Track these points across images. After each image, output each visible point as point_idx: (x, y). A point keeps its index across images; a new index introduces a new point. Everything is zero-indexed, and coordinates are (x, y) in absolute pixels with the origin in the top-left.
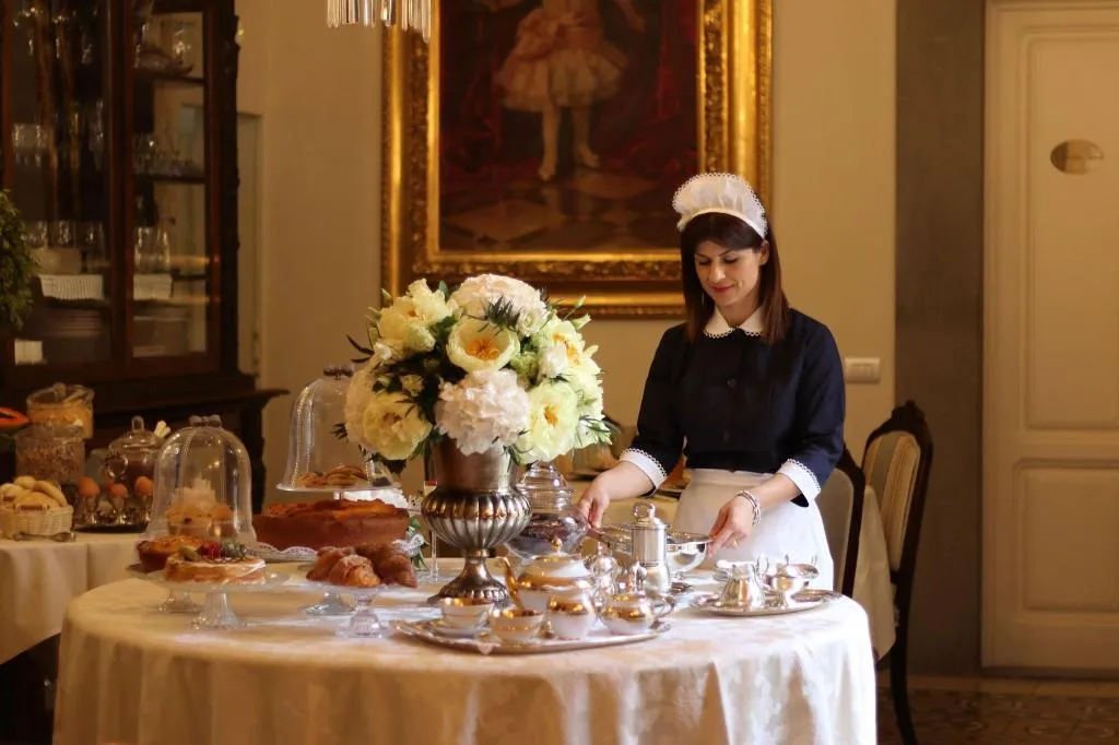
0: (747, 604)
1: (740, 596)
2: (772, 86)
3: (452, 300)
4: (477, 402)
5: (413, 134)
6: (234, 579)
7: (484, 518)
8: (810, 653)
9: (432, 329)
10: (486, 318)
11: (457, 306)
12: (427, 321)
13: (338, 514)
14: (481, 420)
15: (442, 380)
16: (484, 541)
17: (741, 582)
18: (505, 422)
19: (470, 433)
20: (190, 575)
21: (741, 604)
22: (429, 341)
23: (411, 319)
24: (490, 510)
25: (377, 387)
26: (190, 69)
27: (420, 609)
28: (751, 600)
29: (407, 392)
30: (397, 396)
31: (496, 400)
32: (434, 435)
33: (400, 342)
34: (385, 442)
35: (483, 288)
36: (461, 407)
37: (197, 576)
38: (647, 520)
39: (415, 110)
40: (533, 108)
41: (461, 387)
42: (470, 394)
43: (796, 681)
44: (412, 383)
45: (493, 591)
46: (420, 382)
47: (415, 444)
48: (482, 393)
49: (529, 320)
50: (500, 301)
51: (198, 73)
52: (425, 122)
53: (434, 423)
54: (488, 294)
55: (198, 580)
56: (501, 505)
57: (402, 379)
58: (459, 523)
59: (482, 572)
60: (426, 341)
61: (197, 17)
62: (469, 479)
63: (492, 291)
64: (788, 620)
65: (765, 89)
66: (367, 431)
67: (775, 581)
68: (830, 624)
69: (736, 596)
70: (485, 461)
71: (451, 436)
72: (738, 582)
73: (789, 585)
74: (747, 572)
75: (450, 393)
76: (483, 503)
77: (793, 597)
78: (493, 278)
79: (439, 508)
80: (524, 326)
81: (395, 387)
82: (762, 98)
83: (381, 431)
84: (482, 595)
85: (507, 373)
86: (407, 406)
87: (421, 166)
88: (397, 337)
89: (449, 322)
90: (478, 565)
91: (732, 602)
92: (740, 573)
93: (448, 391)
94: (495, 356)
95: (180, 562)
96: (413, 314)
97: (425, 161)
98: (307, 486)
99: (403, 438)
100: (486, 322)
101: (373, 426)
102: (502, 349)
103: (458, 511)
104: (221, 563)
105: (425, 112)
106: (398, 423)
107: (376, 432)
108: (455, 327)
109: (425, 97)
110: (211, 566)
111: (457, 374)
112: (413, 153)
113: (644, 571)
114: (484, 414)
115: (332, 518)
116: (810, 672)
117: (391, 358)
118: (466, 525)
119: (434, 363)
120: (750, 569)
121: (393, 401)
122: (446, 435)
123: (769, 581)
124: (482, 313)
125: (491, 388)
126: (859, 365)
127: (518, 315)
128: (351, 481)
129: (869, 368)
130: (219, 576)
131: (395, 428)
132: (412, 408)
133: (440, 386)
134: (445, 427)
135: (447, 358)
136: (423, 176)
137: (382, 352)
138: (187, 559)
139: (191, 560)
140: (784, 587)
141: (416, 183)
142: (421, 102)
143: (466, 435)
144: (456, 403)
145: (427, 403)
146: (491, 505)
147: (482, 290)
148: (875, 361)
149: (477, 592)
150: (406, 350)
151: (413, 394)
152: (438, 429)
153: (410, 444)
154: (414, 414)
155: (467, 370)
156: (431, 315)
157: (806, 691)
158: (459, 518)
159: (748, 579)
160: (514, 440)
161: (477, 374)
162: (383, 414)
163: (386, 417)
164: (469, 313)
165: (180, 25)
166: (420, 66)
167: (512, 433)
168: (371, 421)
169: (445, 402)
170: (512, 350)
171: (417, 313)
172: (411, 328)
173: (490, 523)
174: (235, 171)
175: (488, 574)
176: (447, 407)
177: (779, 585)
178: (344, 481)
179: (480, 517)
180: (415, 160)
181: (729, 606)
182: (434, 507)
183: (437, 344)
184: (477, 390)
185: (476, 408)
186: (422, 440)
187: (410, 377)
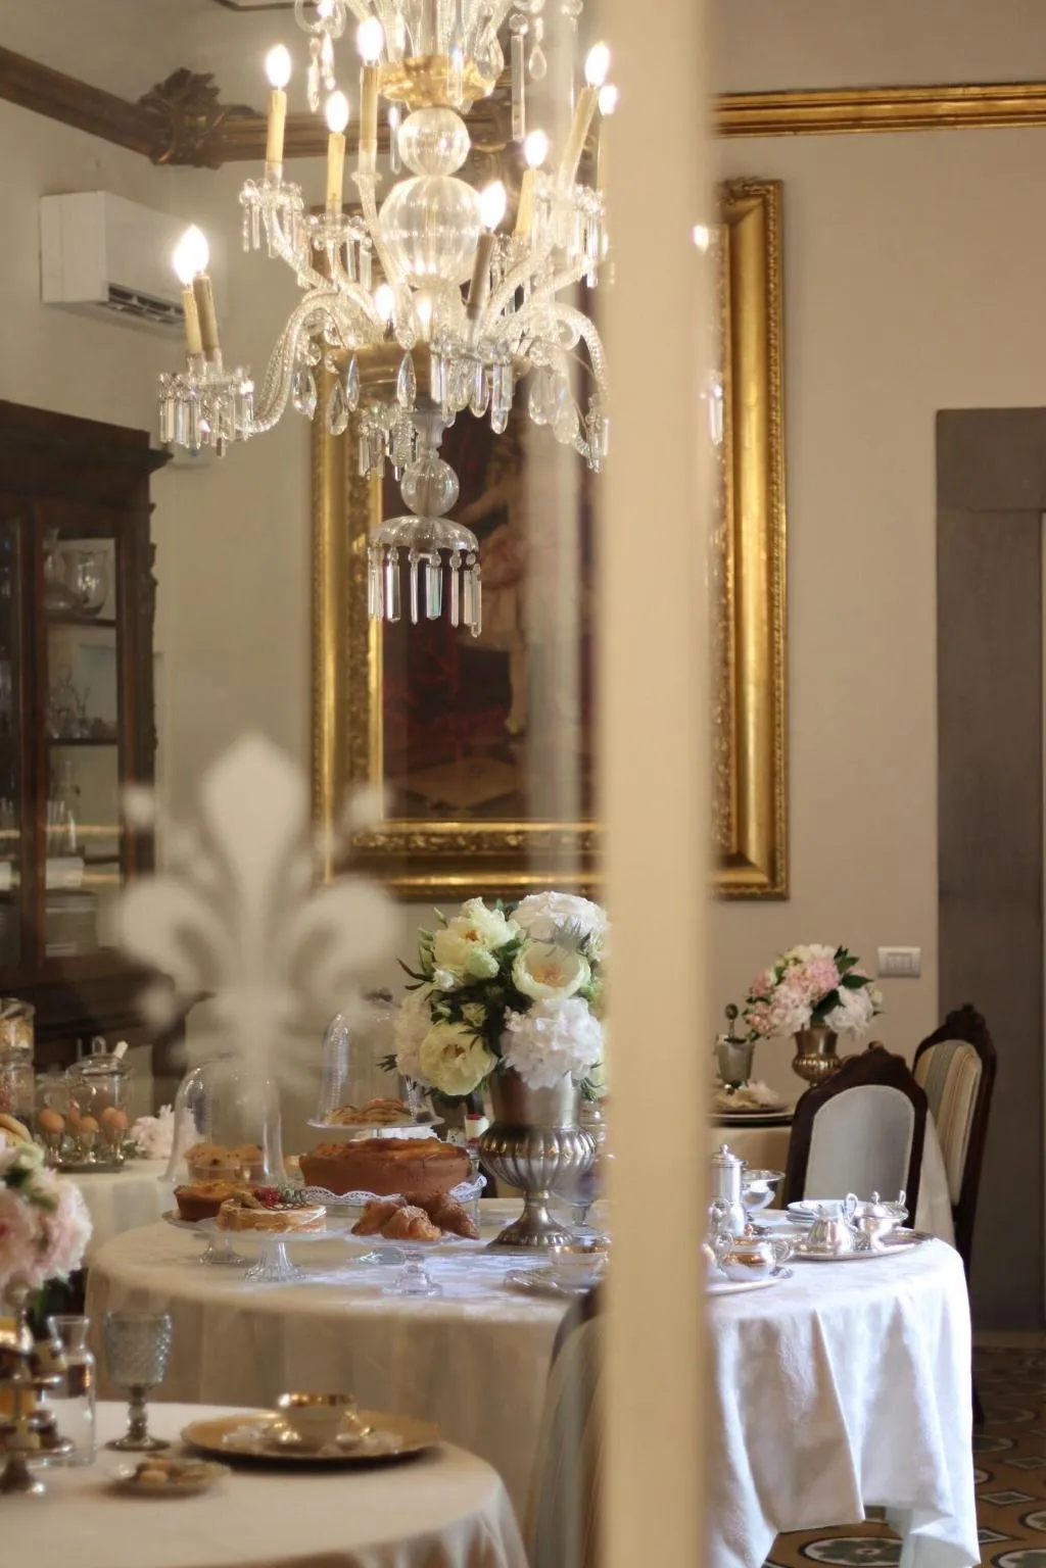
0: (836, 1245)
1: (829, 1239)
2: (787, 617)
3: (513, 921)
4: (548, 1033)
5: (352, 678)
6: (297, 1228)
7: (550, 1156)
8: (911, 1299)
9: (495, 953)
10: (552, 941)
11: (519, 928)
12: (489, 945)
13: (398, 1155)
14: (552, 1053)
15: (508, 1009)
16: (548, 1182)
17: (829, 1224)
18: (577, 1054)
19: (540, 1066)
20: (250, 1224)
21: (829, 1247)
22: (493, 966)
23: (471, 943)
24: (556, 1148)
25: (436, 1017)
26: (98, 609)
27: (481, 1257)
28: (839, 1244)
29: (469, 1023)
30: (459, 1028)
31: (567, 1031)
32: (499, 1068)
33: (461, 968)
34: (446, 1077)
35: (546, 907)
36: (531, 1039)
37: (257, 1224)
38: (720, 1156)
39: (353, 648)
40: (498, 646)
41: (529, 1017)
42: (540, 1025)
43: (897, 1327)
44: (474, 1012)
45: (557, 1237)
46: (483, 1011)
47: (479, 1078)
48: (553, 1023)
49: (600, 943)
50: (566, 922)
51: (109, 613)
52: (366, 663)
53: (500, 1056)
54: (552, 915)
55: (258, 1229)
56: (567, 1144)
57: (463, 1008)
58: (522, 1163)
59: (544, 1216)
60: (490, 967)
61: (109, 544)
62: (533, 1114)
63: (555, 911)
64: (882, 1264)
65: (779, 623)
66: (425, 1064)
67: (862, 1223)
68: (927, 1267)
69: (823, 1239)
70: (550, 1096)
71: (518, 1069)
72: (826, 1223)
73: (877, 1226)
74: (835, 1213)
75: (517, 1024)
76: (548, 1143)
77: (881, 1240)
78: (555, 896)
79: (499, 1147)
80: (595, 951)
81: (456, 1017)
82: (776, 634)
83: (442, 1065)
84: (546, 1241)
85: (577, 1001)
86: (471, 1038)
87: (363, 717)
88: (455, 962)
89: (513, 946)
90: (540, 1208)
91: (820, 1245)
92: (828, 1214)
93: (515, 1022)
94: (565, 983)
95: (239, 1209)
96: (472, 936)
97: (366, 711)
98: (345, 1123)
99: (466, 1073)
100: (553, 946)
101: (431, 1060)
102: (573, 975)
103: (520, 1150)
104: (282, 1209)
105: (366, 650)
106: (461, 1056)
107: (436, 1066)
108: (519, 951)
109: (366, 633)
110: (273, 1213)
111: (522, 1003)
112: (351, 702)
113: (720, 1213)
114: (556, 1046)
115: (392, 1160)
116: (911, 1319)
117: (453, 986)
118: (529, 1164)
119: (497, 990)
120: (839, 1210)
121: (455, 1033)
122: (512, 1069)
123: (856, 1222)
124: (548, 935)
125: (562, 1018)
126: (895, 954)
127: (588, 937)
128: (392, 1117)
129: (907, 959)
130: (281, 1224)
131: (458, 1061)
132: (475, 1040)
133: (506, 1016)
134: (512, 1060)
135: (512, 985)
136: (364, 728)
137: (443, 979)
138: (244, 1206)
139: (249, 1207)
140: (872, 1228)
141: (355, 737)
142: (362, 639)
143: (534, 1069)
144: (525, 1035)
145: (492, 1034)
146: (556, 1143)
147: (545, 909)
148: (915, 951)
149: (540, 1239)
150: (468, 976)
151: (476, 1025)
152: (504, 1062)
153: (473, 1077)
154: (479, 1046)
155: (535, 999)
156: (492, 941)
157: (906, 1340)
158: (522, 1157)
159: (836, 1221)
160: (587, 1074)
161: (547, 1002)
162: (444, 1047)
163: (446, 1050)
164: (534, 935)
165: (86, 556)
166: (360, 594)
167: (585, 1066)
168: (429, 1055)
169: (512, 1033)
170: (583, 977)
171: (479, 937)
172: (473, 954)
173: (556, 1162)
174: (153, 730)
175: (549, 1217)
176: (515, 1039)
177: (867, 1227)
178: (386, 1117)
179: (545, 1156)
180: (354, 709)
181: (817, 1250)
182: (494, 1145)
183: (501, 970)
184: (548, 1020)
185: (547, 1039)
186: (486, 1073)
187: (471, 1005)
